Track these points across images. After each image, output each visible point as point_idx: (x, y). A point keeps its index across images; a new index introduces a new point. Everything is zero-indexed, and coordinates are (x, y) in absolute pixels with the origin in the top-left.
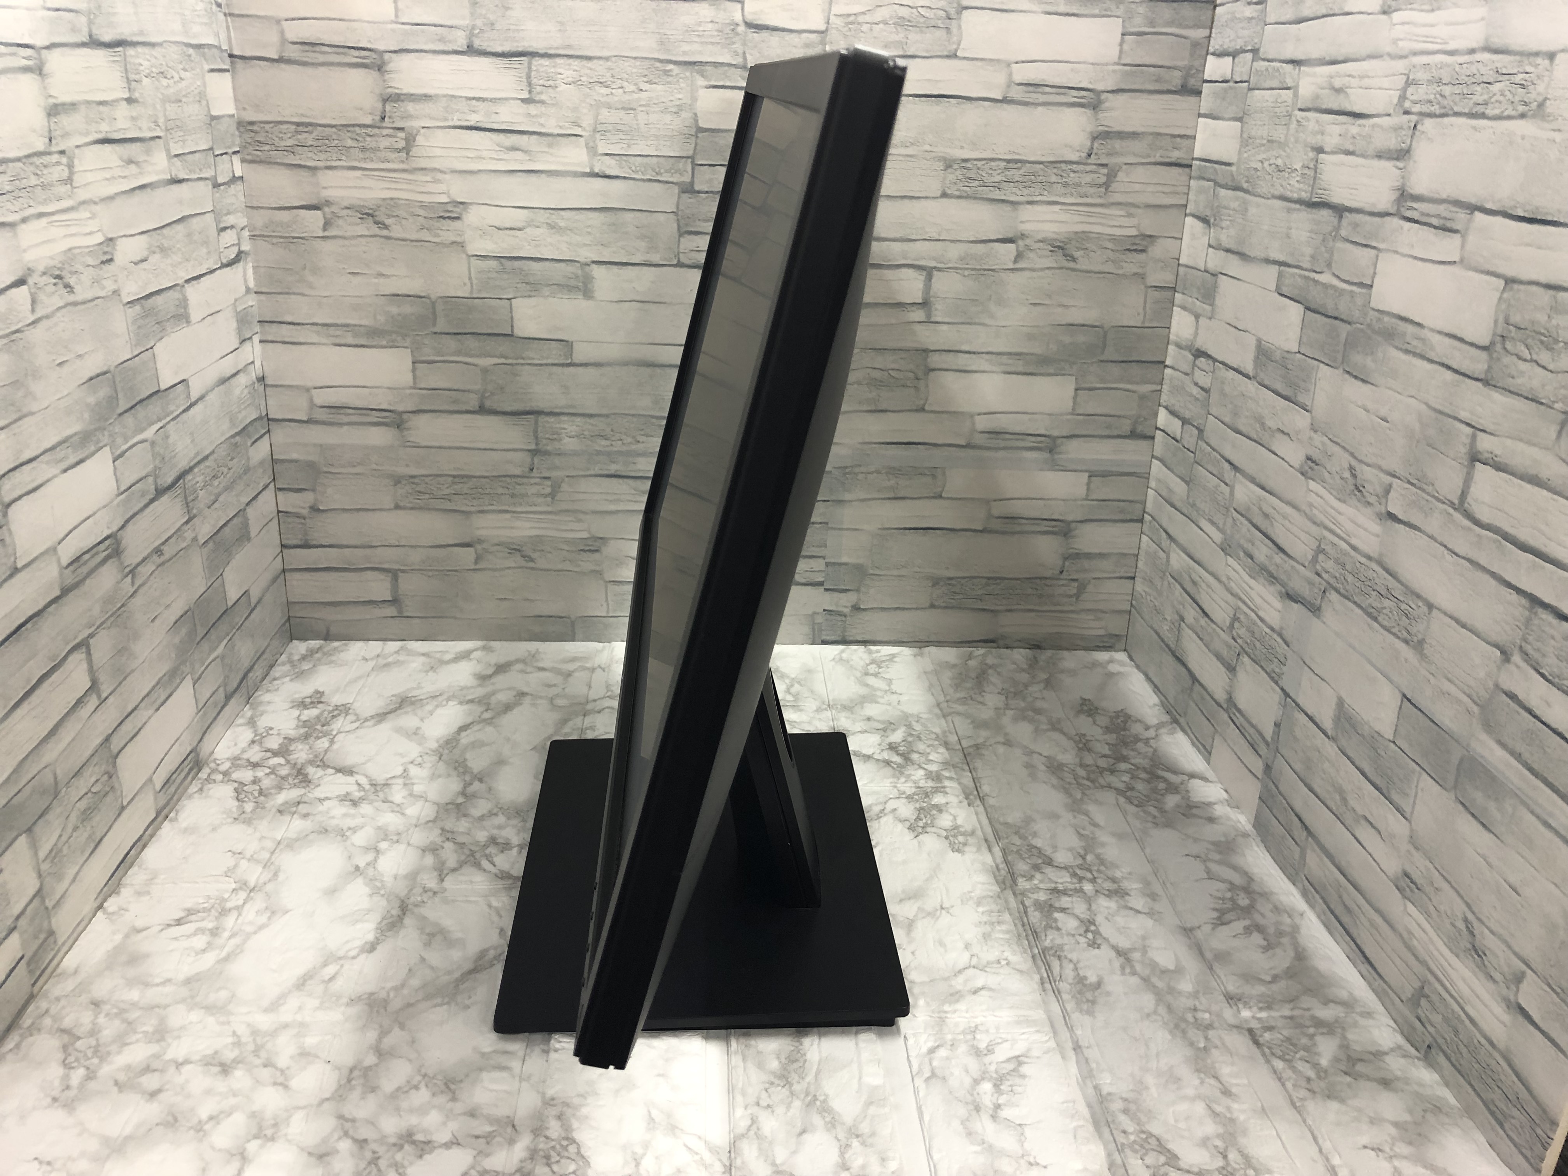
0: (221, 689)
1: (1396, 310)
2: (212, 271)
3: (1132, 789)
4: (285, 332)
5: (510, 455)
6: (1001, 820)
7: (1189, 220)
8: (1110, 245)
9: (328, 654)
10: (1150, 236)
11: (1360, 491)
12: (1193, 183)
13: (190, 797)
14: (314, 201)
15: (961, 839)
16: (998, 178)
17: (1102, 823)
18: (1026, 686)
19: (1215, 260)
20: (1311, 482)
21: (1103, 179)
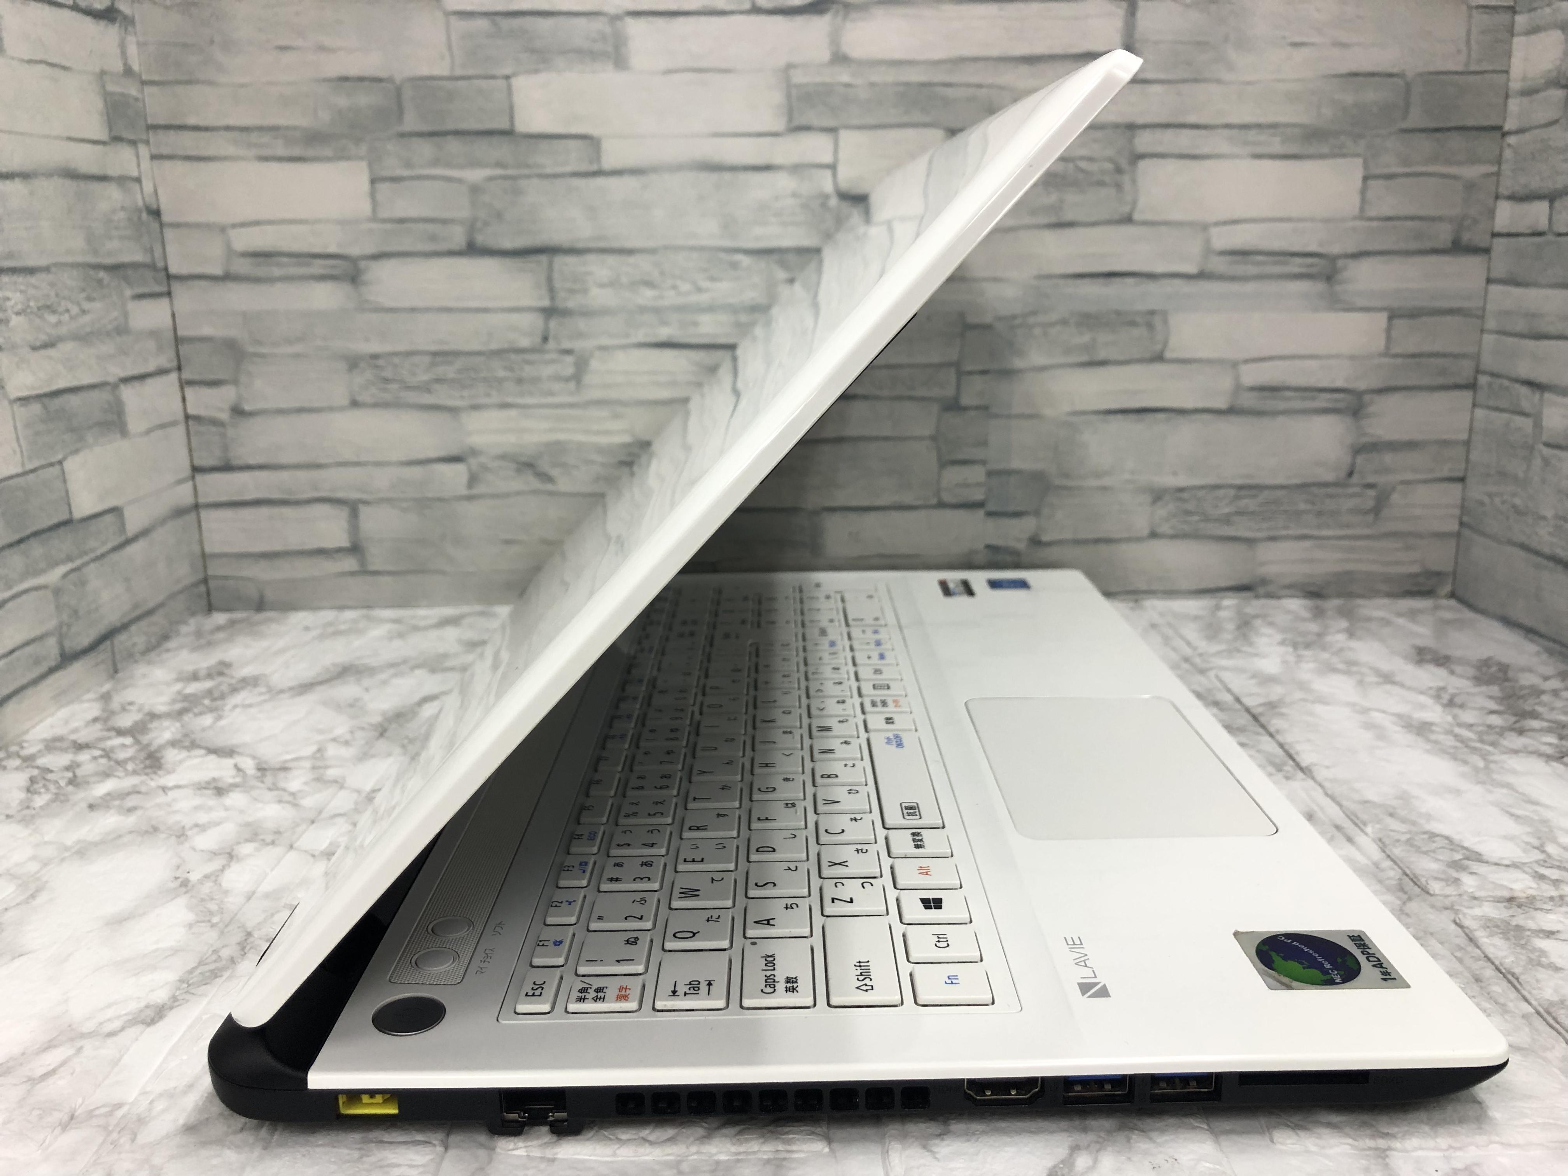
5: (515, 317)
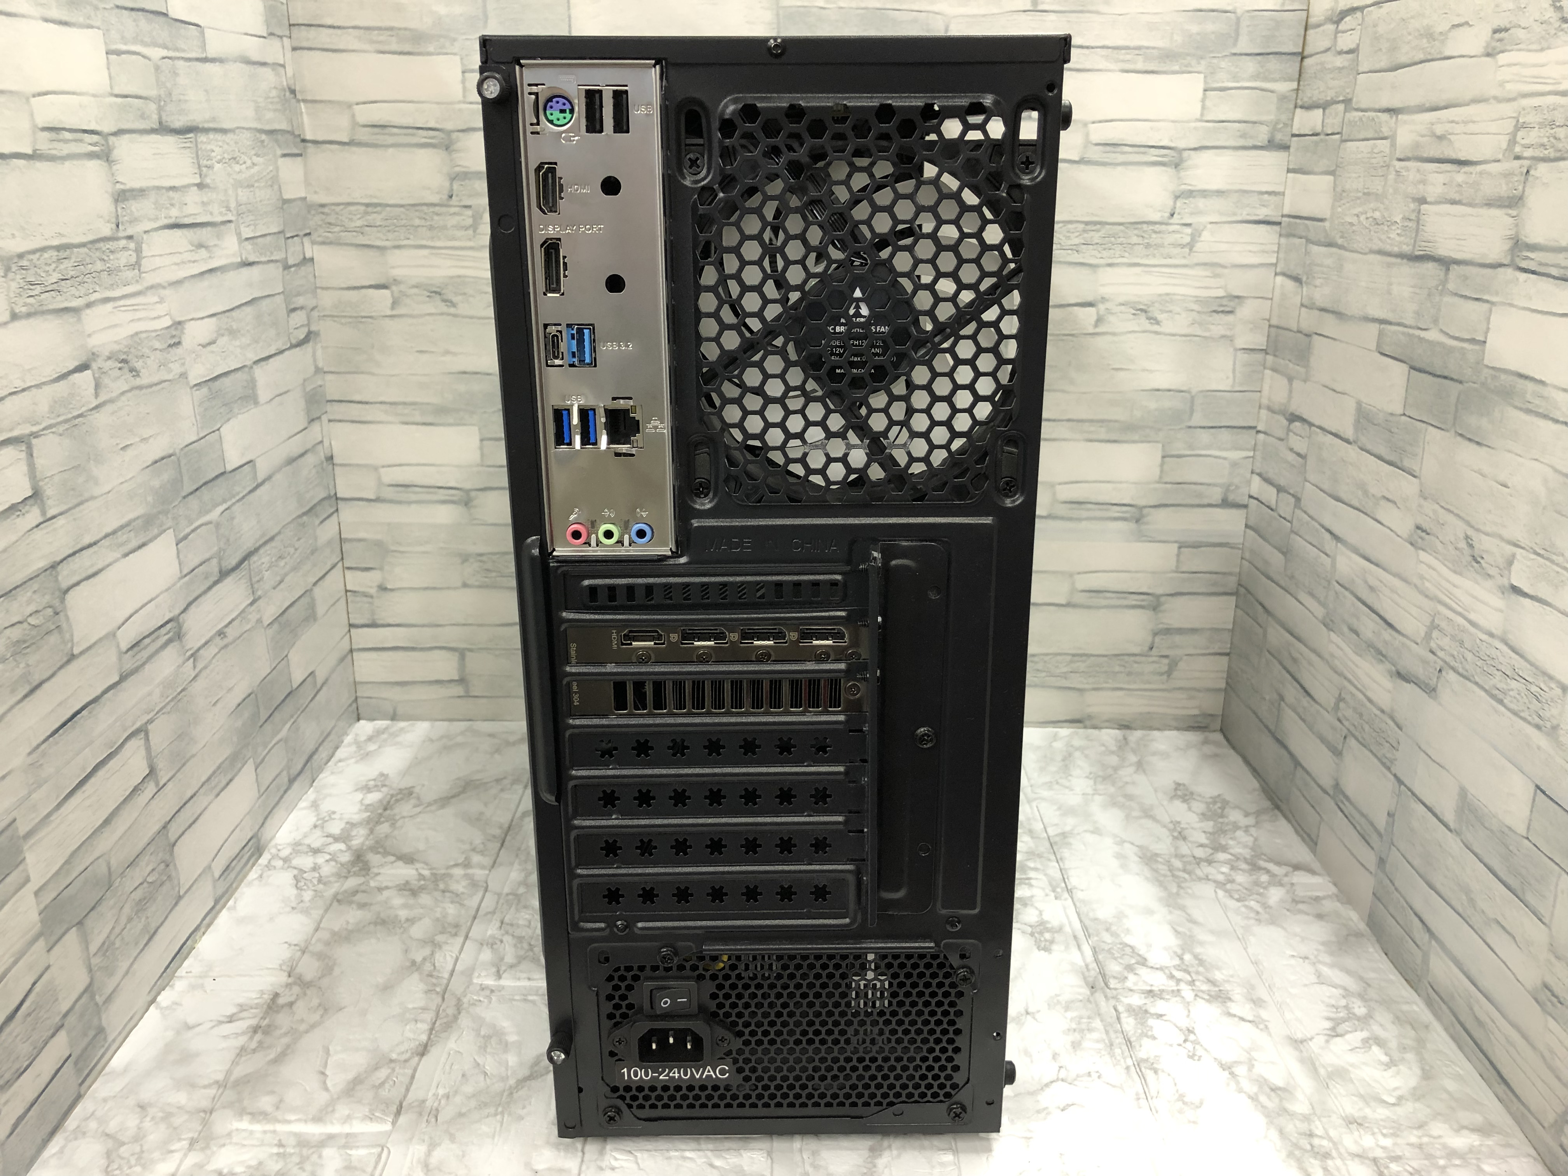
0: (285, 773)
1: (1513, 367)
2: (281, 352)
3: (1232, 881)
4: (354, 411)
6: (1091, 915)
7: (1279, 279)
8: (1196, 307)
9: (394, 735)
10: (1238, 297)
11: (1478, 562)
12: (1283, 240)
13: (250, 884)
14: (382, 281)
15: (1047, 936)
16: (1076, 241)
17: (1201, 919)
18: (1116, 769)
19: (1308, 320)
20: (1421, 552)
21: (1188, 239)
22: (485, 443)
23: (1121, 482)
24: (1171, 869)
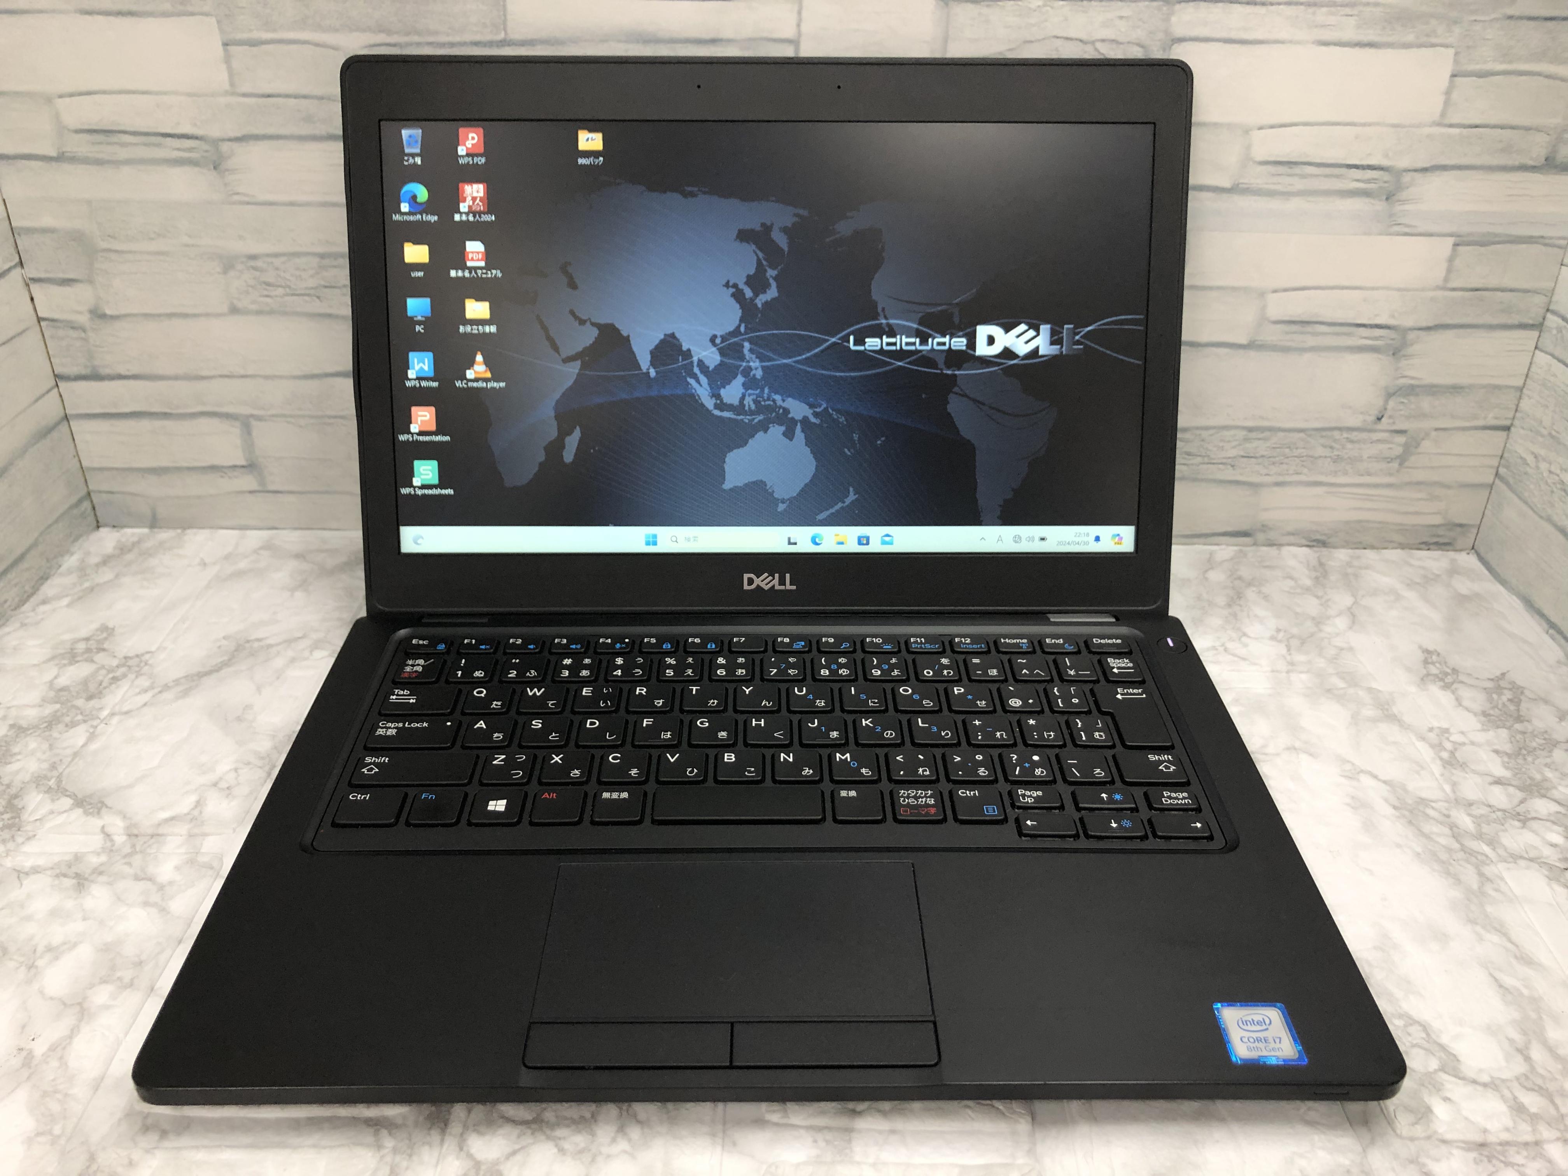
22: (232, 48)
23: (1370, 125)
24: (1456, 832)
